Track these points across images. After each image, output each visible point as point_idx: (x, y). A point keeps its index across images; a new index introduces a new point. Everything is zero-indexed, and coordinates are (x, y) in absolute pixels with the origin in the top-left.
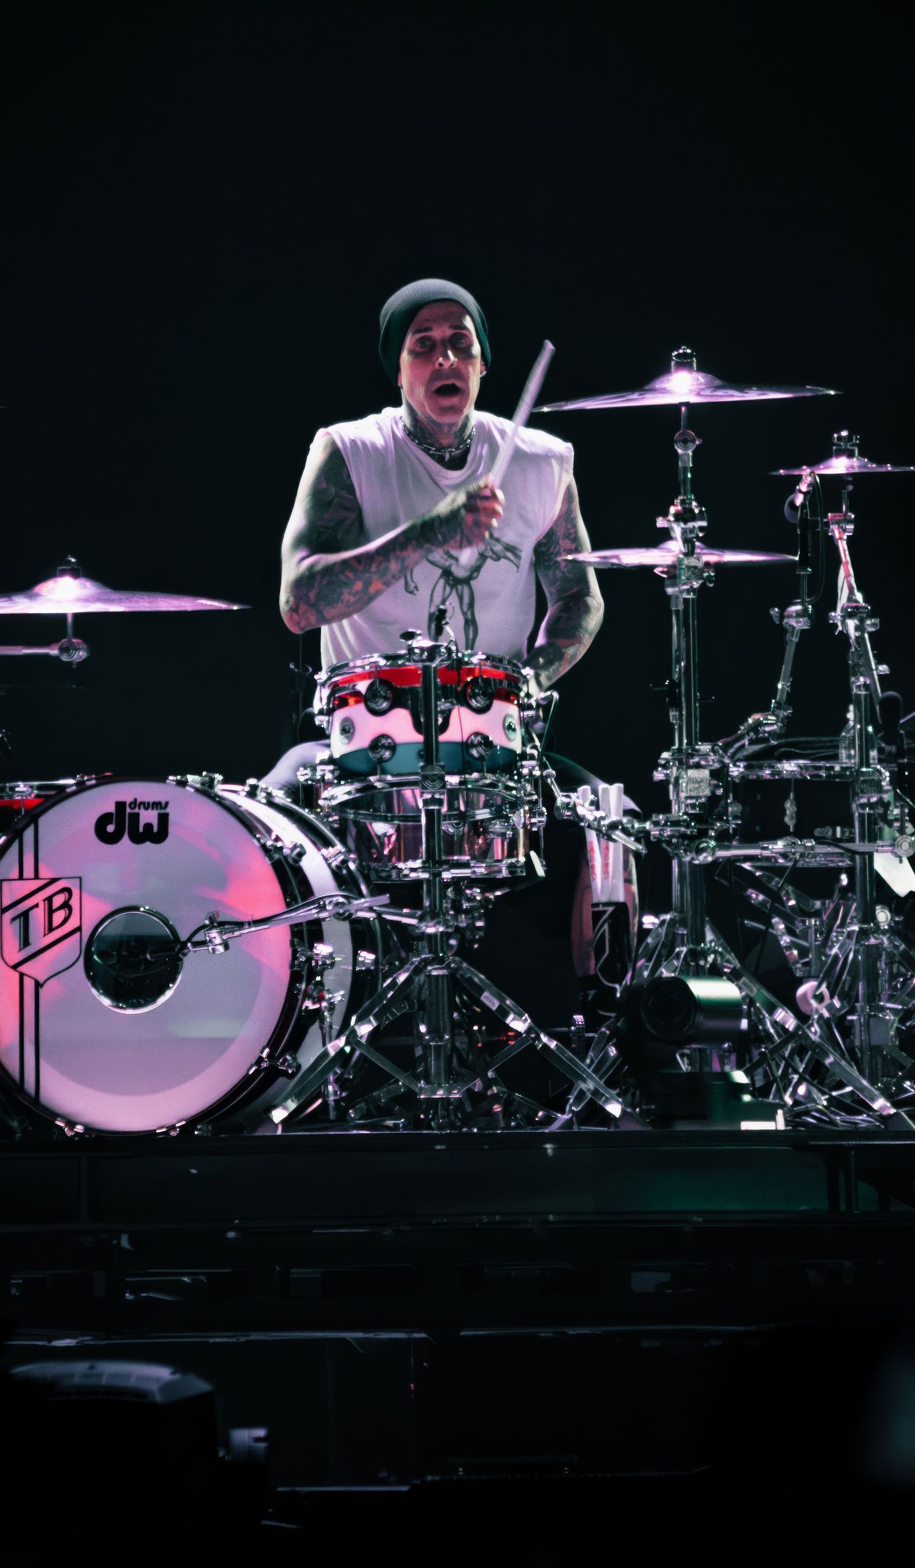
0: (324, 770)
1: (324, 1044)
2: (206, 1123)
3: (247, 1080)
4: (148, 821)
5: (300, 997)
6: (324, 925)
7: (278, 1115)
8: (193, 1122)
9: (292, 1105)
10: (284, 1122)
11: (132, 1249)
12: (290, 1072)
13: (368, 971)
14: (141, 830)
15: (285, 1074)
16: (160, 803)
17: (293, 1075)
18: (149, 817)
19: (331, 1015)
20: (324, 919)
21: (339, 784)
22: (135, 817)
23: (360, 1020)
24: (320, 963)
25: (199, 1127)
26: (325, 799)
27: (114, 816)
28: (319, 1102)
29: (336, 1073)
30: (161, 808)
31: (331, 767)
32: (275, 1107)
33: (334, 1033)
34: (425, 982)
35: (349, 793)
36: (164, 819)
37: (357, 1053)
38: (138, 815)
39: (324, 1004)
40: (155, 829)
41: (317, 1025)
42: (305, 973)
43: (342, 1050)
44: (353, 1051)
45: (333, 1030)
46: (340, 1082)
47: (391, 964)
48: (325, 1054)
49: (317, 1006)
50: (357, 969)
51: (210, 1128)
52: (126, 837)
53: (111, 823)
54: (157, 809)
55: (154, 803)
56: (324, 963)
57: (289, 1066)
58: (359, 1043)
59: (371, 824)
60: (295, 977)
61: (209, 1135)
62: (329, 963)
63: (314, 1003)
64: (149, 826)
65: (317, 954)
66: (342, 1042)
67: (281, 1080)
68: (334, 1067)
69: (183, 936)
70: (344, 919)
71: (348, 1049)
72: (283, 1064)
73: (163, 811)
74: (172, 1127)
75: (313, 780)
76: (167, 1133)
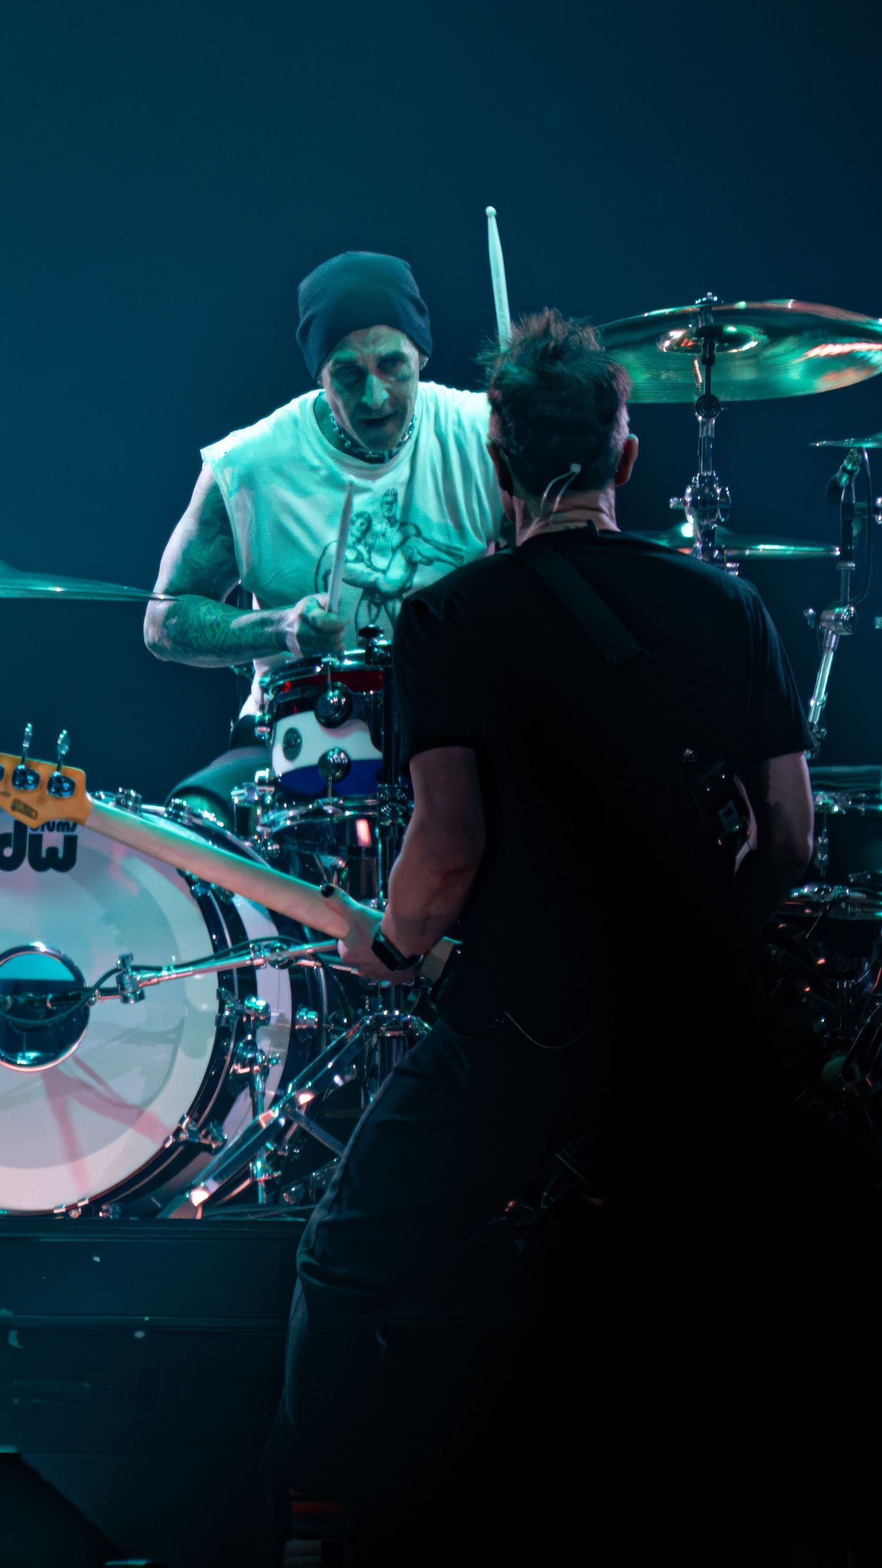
0: (264, 791)
1: (255, 1113)
2: (115, 1202)
3: (163, 1154)
4: (52, 844)
5: (228, 1059)
6: (259, 974)
7: (198, 1196)
8: (97, 1202)
9: (214, 1186)
10: (205, 1204)
11: (21, 1347)
12: (214, 1146)
13: (310, 1030)
14: (44, 854)
15: (208, 1148)
16: (67, 824)
17: (219, 1149)
18: (53, 840)
19: (265, 1081)
20: (258, 967)
21: (281, 808)
22: (37, 840)
23: (300, 1087)
24: (252, 1018)
25: (104, 1207)
26: (264, 825)
27: (13, 836)
28: (247, 1183)
29: (267, 1149)
30: (68, 830)
31: (272, 789)
32: (193, 1187)
33: (268, 1101)
34: (377, 1043)
35: (292, 819)
36: (71, 843)
37: (295, 1126)
38: (40, 837)
39: (256, 1068)
40: (61, 855)
41: (247, 1090)
42: (234, 1031)
43: (276, 1122)
44: (289, 1123)
45: (265, 1098)
46: (274, 1161)
47: (338, 1022)
48: (257, 1126)
49: (247, 1070)
50: (297, 1027)
51: (117, 1209)
52: (26, 863)
53: (9, 845)
54: (63, 830)
55: (60, 824)
56: (257, 1019)
57: (214, 1139)
58: (297, 1116)
59: (318, 857)
60: (222, 1034)
61: (117, 1216)
62: (263, 1018)
63: (243, 1067)
64: (53, 851)
65: (249, 1008)
66: (275, 1113)
67: (203, 1156)
68: (264, 1143)
69: (90, 982)
70: (282, 967)
71: (282, 1121)
72: (205, 1136)
73: (70, 833)
74: (74, 1207)
75: (249, 802)
76: (66, 1214)
